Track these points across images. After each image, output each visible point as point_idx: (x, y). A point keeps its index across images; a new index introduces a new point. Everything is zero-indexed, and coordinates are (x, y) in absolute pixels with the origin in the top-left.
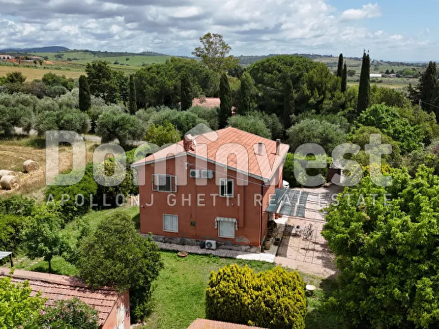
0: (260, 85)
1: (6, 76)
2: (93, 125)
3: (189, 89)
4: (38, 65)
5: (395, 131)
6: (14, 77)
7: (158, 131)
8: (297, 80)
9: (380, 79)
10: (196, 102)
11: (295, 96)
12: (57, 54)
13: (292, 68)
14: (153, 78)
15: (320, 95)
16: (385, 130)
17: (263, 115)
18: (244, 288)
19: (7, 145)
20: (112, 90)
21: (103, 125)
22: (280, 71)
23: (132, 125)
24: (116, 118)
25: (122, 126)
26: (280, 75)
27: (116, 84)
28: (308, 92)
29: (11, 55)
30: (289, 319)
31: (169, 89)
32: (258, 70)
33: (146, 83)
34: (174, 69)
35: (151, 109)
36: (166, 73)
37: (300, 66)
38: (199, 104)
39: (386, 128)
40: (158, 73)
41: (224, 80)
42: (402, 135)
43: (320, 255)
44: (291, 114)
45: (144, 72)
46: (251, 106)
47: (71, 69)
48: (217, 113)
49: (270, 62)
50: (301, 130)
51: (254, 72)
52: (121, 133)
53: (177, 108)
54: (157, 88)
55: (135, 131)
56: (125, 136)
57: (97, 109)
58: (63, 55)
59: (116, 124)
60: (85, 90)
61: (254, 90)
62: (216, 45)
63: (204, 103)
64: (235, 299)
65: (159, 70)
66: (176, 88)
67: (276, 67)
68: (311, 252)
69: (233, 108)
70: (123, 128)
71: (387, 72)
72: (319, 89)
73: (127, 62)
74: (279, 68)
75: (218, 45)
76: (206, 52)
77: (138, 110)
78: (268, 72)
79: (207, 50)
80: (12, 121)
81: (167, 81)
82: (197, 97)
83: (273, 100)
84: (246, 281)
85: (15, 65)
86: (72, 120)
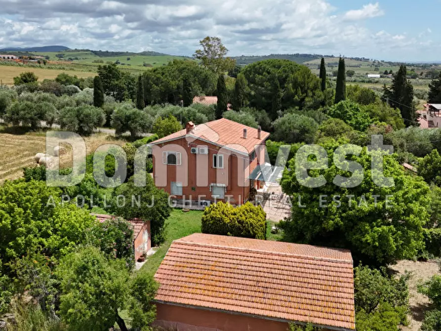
0: (252, 85)
1: (20, 77)
2: (109, 119)
3: (190, 88)
4: (42, 65)
5: (357, 122)
6: (27, 77)
7: (165, 122)
8: (283, 81)
9: (376, 80)
10: (196, 100)
11: (282, 94)
12: (57, 53)
13: (279, 70)
14: (158, 79)
15: (302, 93)
16: (348, 121)
17: (254, 111)
18: (226, 214)
19: (34, 135)
20: (121, 89)
21: (117, 119)
22: (269, 73)
23: (142, 118)
24: (128, 113)
25: (133, 119)
26: (269, 76)
27: (124, 84)
28: (293, 91)
29: (14, 55)
30: (253, 232)
31: (173, 88)
32: (250, 72)
33: (152, 83)
34: (176, 71)
35: (157, 105)
36: (170, 75)
37: (286, 69)
38: (199, 102)
39: (350, 120)
40: (163, 74)
41: (221, 80)
42: (362, 126)
43: (288, 212)
44: (279, 110)
45: (150, 73)
46: (244, 103)
47: (75, 69)
48: (214, 110)
49: (260, 65)
50: (284, 123)
51: (247, 73)
52: (133, 125)
53: (180, 105)
54: (162, 88)
55: (145, 124)
56: (136, 128)
57: (110, 105)
58: (64, 54)
59: (128, 118)
60: (99, 89)
61: (247, 89)
62: (215, 47)
63: (203, 101)
64: (220, 221)
65: (163, 71)
66: (178, 87)
67: (266, 69)
68: (281, 210)
69: (229, 105)
70: (134, 121)
71: (386, 73)
72: (302, 88)
73: (129, 62)
74: (269, 71)
75: (216, 48)
76: (206, 54)
77: (145, 107)
78: (259, 74)
79: (206, 52)
80: (38, 116)
81: (171, 81)
82: (197, 95)
83: (263, 98)
84: (227, 210)
85: (20, 65)
86: (90, 114)
